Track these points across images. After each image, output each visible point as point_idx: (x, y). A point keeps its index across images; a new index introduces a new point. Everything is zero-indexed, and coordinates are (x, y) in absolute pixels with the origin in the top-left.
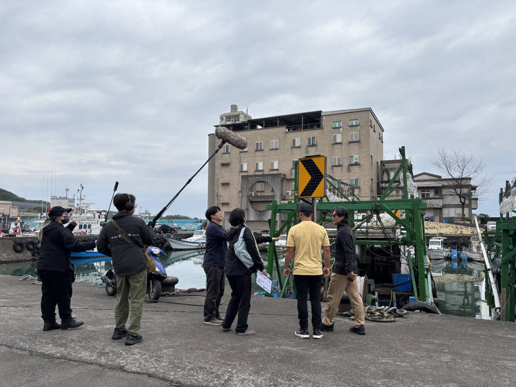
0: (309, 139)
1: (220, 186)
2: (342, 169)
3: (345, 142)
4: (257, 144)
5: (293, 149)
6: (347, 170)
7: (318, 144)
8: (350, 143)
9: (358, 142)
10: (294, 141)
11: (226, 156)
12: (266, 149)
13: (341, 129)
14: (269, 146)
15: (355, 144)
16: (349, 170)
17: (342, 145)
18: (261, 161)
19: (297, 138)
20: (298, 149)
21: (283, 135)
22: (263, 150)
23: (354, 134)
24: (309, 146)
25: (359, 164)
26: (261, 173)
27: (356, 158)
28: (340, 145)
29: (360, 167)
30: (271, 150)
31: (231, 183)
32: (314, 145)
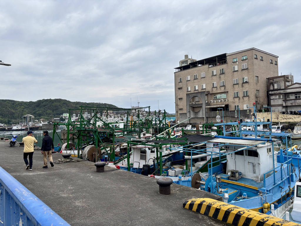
0: (221, 70)
1: (178, 100)
2: (239, 86)
3: (240, 70)
4: (195, 75)
5: (213, 77)
6: (241, 86)
7: (226, 73)
8: (242, 70)
9: (247, 69)
10: (213, 72)
11: (180, 83)
12: (199, 78)
13: (237, 63)
14: (201, 76)
15: (245, 70)
16: (242, 86)
17: (238, 72)
18: (197, 85)
19: (215, 70)
20: (215, 76)
21: (207, 69)
22: (198, 79)
23: (245, 65)
24: (221, 74)
25: (248, 82)
26: (197, 91)
27: (246, 79)
28: (237, 72)
29: (248, 84)
30: (202, 78)
31: (183, 98)
32: (223, 73)
